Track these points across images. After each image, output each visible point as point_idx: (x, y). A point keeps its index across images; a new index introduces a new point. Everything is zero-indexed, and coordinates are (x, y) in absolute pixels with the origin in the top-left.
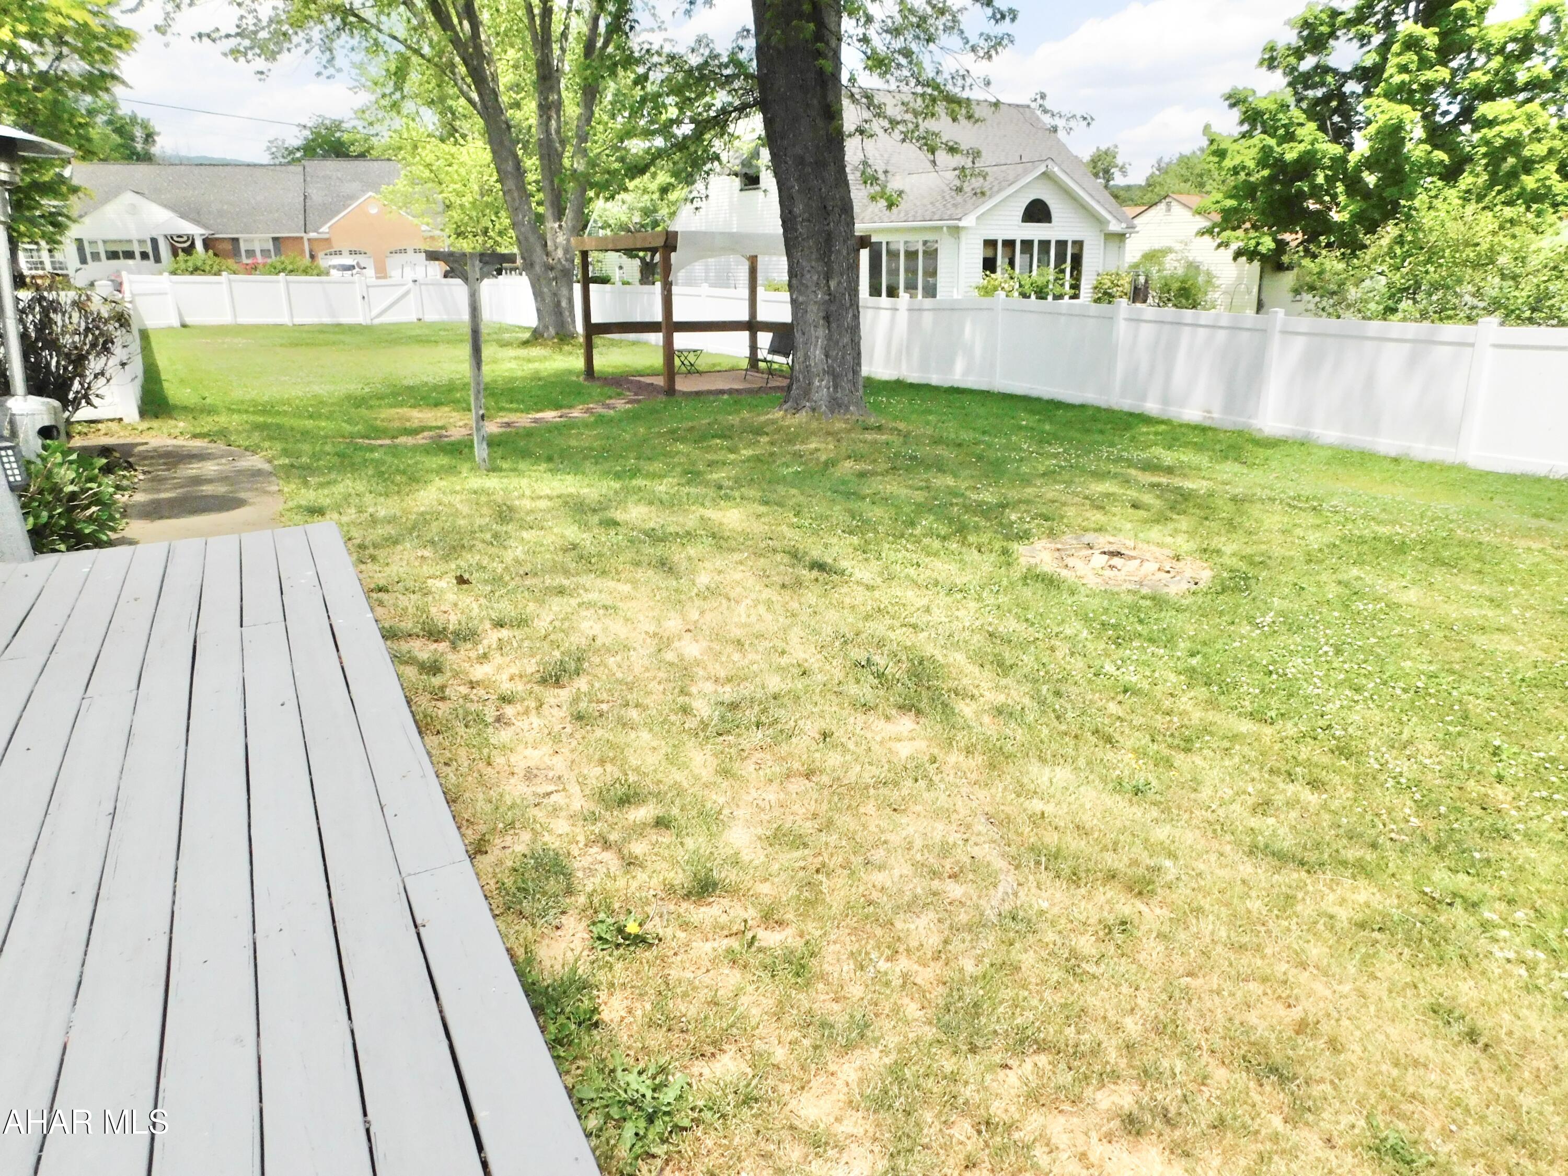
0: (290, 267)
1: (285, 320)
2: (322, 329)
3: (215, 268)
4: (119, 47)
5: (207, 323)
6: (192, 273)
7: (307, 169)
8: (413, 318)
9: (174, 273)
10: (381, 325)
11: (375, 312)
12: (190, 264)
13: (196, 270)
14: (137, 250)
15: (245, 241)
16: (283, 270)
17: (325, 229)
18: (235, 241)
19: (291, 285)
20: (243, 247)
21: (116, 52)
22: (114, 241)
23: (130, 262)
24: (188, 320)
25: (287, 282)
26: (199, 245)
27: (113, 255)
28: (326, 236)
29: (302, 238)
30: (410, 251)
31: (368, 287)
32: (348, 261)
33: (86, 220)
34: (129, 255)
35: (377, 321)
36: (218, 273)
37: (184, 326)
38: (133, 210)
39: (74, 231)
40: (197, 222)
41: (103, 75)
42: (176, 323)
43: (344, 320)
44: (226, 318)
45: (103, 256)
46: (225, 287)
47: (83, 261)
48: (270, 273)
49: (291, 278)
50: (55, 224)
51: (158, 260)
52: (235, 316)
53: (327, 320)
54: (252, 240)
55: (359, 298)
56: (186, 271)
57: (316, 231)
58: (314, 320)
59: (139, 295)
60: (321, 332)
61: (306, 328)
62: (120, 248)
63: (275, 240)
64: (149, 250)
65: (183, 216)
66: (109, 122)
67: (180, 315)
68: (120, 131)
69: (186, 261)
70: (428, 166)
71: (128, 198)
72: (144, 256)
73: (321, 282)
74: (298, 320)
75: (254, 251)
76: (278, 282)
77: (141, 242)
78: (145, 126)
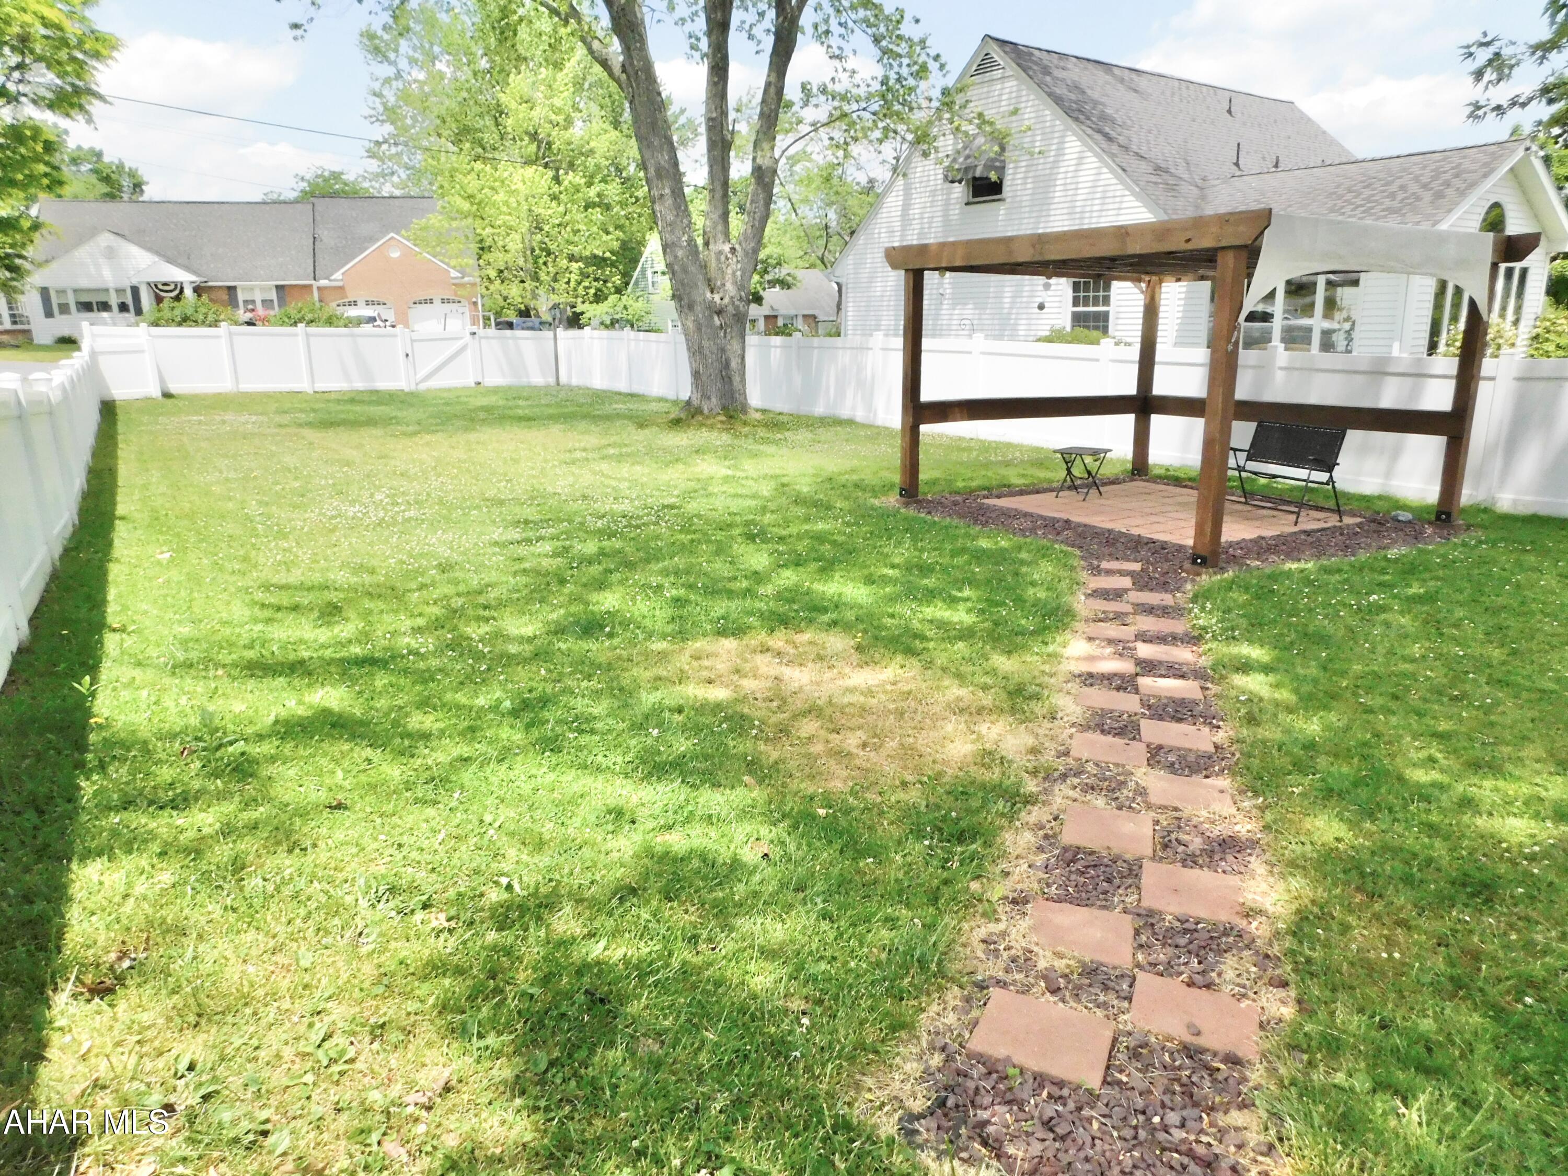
0: (309, 316)
1: (304, 385)
2: (354, 398)
3: (211, 317)
4: (97, 55)
5: (197, 391)
6: (180, 324)
7: (318, 208)
8: (471, 382)
9: (155, 324)
10: (428, 390)
11: (421, 374)
12: (177, 312)
13: (185, 320)
14: (114, 301)
15: (243, 289)
16: (301, 320)
17: (338, 275)
18: (232, 290)
19: (312, 339)
20: (241, 296)
21: (94, 63)
22: (89, 291)
23: (105, 315)
24: (173, 388)
25: (307, 335)
26: (188, 292)
27: (86, 307)
28: (340, 284)
29: (310, 286)
30: (437, 302)
31: (412, 341)
32: (369, 312)
33: (54, 265)
34: (104, 306)
35: (423, 387)
36: (215, 324)
37: (167, 395)
38: (110, 253)
39: (36, 279)
40: (187, 268)
41: (77, 91)
42: (156, 393)
43: (383, 385)
44: (225, 385)
45: (73, 307)
46: (224, 343)
47: (49, 314)
48: (283, 324)
49: (312, 330)
50: (12, 268)
51: (139, 311)
52: (237, 382)
53: (360, 385)
54: (252, 289)
55: (402, 357)
56: (170, 322)
57: (327, 278)
58: (343, 386)
59: (102, 353)
60: (352, 401)
61: (333, 396)
62: (94, 299)
63: (279, 288)
64: (129, 300)
65: (170, 261)
66: (95, 171)
67: (162, 381)
68: (107, 179)
69: (173, 309)
70: (470, 197)
71: (106, 239)
72: (123, 307)
73: (353, 335)
74: (320, 386)
75: (253, 302)
76: (296, 335)
77: (120, 291)
78: (132, 174)
